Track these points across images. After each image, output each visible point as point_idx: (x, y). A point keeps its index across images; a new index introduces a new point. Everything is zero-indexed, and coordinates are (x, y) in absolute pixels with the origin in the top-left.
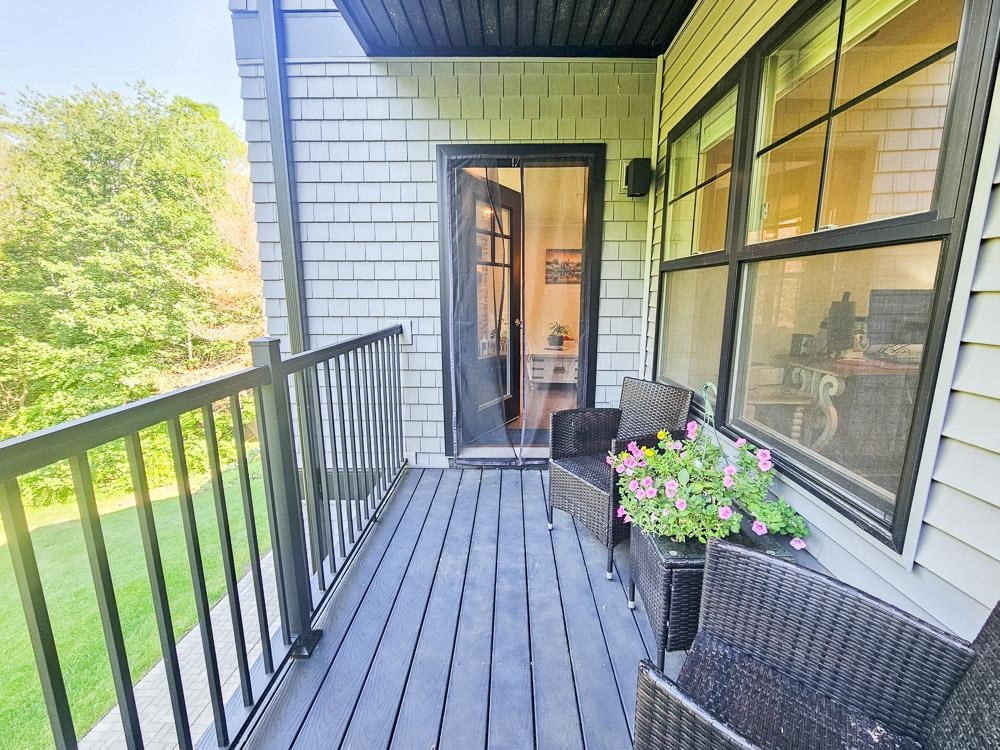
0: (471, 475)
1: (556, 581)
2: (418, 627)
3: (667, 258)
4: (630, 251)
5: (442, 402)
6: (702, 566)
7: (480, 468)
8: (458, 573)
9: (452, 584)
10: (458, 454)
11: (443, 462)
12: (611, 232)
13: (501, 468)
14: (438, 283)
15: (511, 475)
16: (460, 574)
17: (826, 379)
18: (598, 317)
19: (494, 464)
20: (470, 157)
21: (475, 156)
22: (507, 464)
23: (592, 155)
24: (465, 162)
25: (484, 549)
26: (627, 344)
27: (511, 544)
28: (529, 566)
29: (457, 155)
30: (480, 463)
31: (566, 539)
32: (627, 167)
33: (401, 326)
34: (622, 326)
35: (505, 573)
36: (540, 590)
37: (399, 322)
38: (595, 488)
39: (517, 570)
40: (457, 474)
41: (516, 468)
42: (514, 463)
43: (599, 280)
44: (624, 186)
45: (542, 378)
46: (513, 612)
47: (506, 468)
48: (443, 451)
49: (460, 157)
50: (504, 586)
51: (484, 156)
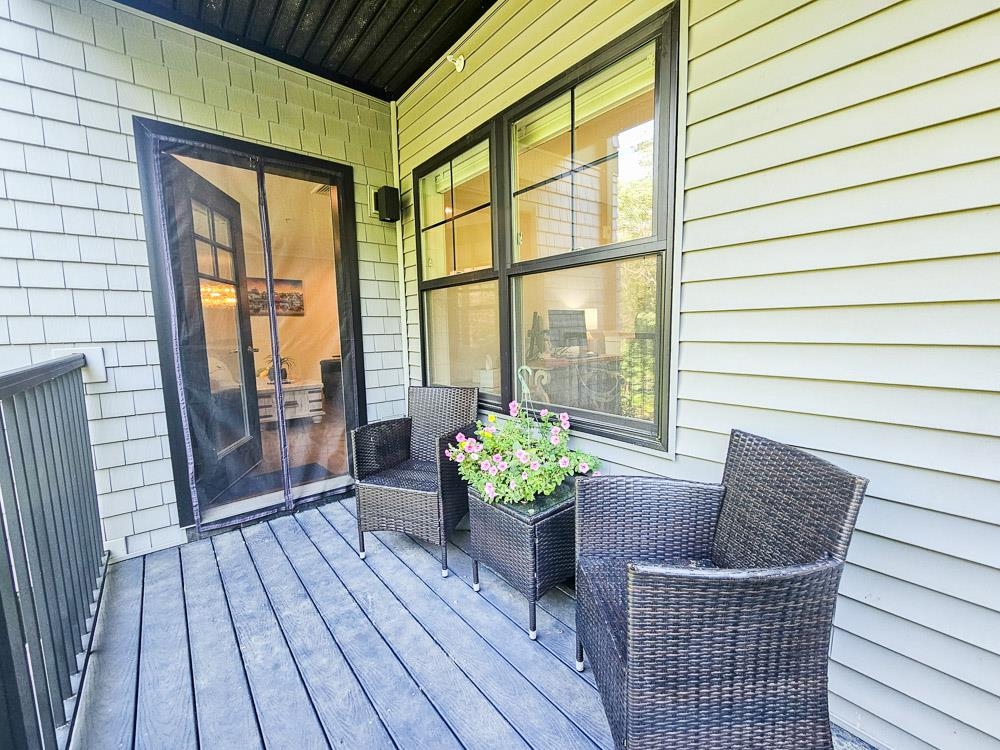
0: (227, 542)
1: (398, 602)
2: (257, 739)
3: (425, 279)
4: (384, 272)
5: (168, 454)
6: (573, 504)
7: (237, 527)
8: (277, 649)
9: (277, 666)
10: (201, 519)
11: (179, 536)
12: (365, 253)
13: (266, 519)
14: (149, 296)
15: (282, 523)
16: (280, 650)
17: (538, 374)
18: (362, 335)
19: (257, 516)
20: (191, 143)
21: (196, 144)
22: (276, 512)
23: (339, 174)
24: (182, 148)
25: (296, 611)
26: (392, 360)
27: (327, 592)
28: (362, 602)
29: (168, 136)
30: (236, 522)
31: (384, 562)
32: (376, 194)
33: (84, 357)
34: (383, 343)
35: (338, 621)
36: (387, 619)
37: (79, 350)
38: (420, 492)
39: (350, 612)
40: (204, 546)
41: (287, 513)
42: (283, 508)
43: (359, 298)
44: (374, 211)
45: (271, 416)
46: (373, 653)
47: (273, 517)
48: (176, 520)
49: (173, 140)
50: (345, 634)
51: (209, 146)
